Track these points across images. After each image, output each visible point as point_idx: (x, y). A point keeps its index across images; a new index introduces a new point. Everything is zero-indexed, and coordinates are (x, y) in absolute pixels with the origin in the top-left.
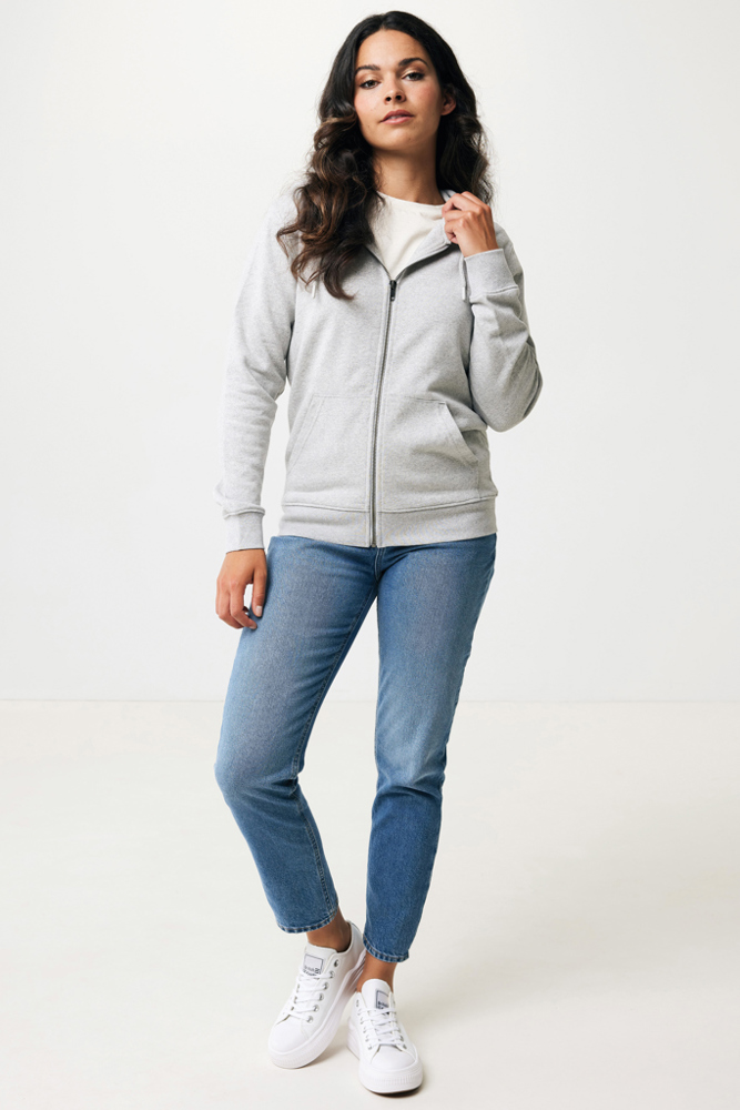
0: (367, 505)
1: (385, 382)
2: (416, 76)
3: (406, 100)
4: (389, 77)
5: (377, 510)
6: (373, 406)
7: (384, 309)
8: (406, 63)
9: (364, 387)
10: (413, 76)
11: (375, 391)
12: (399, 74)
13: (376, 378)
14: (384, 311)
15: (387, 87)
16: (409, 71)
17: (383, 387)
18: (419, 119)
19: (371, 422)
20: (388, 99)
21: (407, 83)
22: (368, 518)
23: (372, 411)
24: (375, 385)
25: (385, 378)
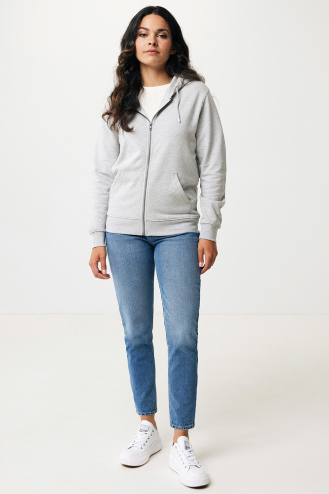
0: (141, 217)
1: (150, 165)
2: (164, 37)
3: (157, 46)
4: (152, 35)
5: (145, 220)
6: (145, 175)
7: (148, 134)
8: (160, 30)
9: (141, 167)
10: (162, 36)
11: (146, 169)
12: (156, 35)
13: (146, 163)
14: (148, 135)
15: (150, 39)
16: (161, 34)
17: (149, 167)
18: (161, 54)
19: (144, 182)
20: (150, 44)
21: (159, 38)
22: (142, 222)
23: (145, 177)
24: (146, 166)
25: (150, 163)
